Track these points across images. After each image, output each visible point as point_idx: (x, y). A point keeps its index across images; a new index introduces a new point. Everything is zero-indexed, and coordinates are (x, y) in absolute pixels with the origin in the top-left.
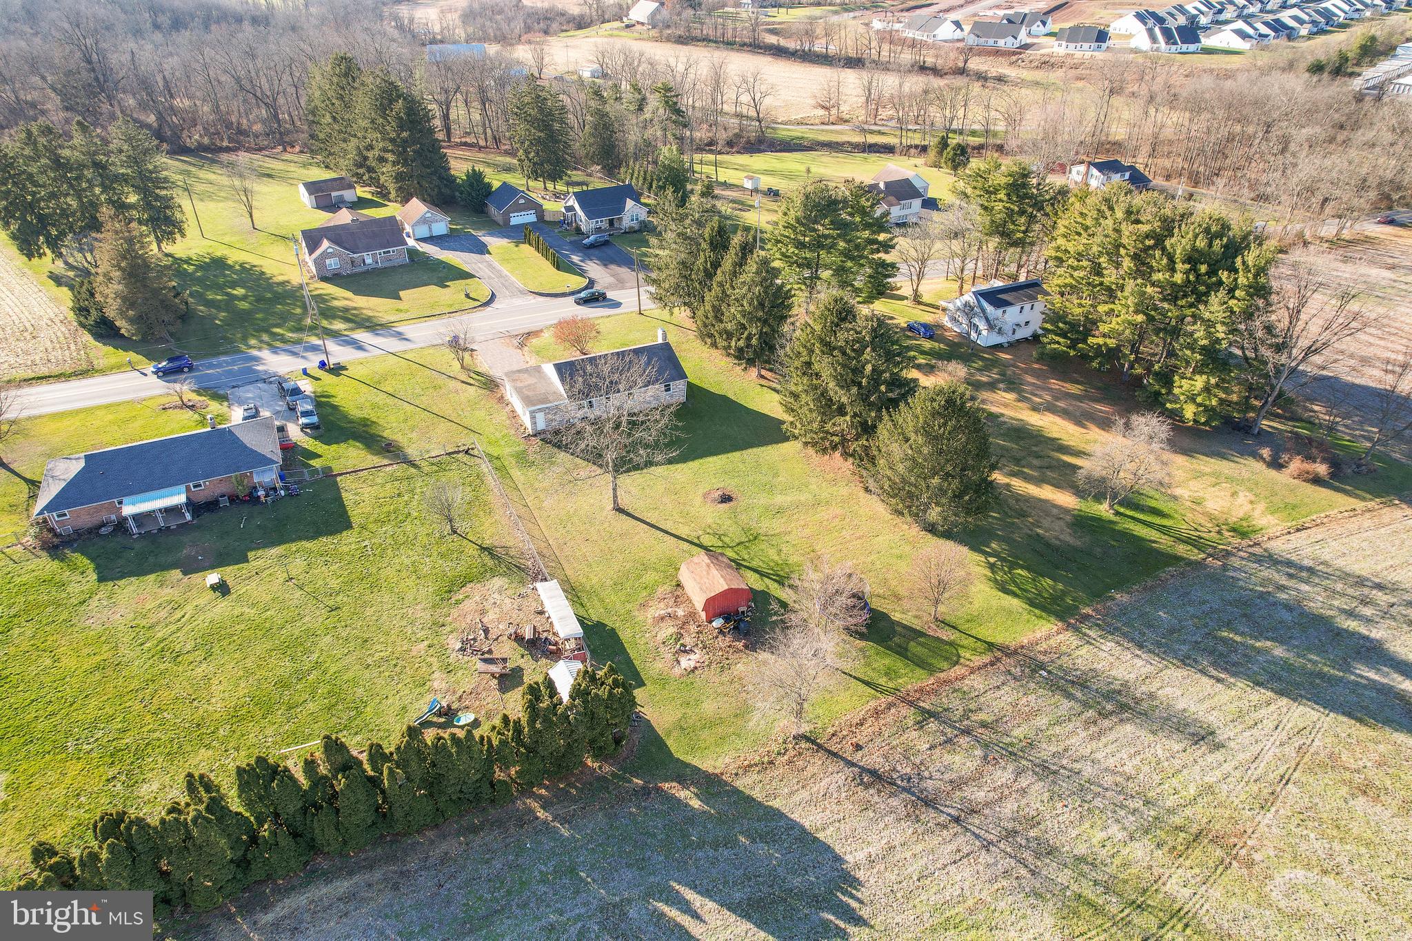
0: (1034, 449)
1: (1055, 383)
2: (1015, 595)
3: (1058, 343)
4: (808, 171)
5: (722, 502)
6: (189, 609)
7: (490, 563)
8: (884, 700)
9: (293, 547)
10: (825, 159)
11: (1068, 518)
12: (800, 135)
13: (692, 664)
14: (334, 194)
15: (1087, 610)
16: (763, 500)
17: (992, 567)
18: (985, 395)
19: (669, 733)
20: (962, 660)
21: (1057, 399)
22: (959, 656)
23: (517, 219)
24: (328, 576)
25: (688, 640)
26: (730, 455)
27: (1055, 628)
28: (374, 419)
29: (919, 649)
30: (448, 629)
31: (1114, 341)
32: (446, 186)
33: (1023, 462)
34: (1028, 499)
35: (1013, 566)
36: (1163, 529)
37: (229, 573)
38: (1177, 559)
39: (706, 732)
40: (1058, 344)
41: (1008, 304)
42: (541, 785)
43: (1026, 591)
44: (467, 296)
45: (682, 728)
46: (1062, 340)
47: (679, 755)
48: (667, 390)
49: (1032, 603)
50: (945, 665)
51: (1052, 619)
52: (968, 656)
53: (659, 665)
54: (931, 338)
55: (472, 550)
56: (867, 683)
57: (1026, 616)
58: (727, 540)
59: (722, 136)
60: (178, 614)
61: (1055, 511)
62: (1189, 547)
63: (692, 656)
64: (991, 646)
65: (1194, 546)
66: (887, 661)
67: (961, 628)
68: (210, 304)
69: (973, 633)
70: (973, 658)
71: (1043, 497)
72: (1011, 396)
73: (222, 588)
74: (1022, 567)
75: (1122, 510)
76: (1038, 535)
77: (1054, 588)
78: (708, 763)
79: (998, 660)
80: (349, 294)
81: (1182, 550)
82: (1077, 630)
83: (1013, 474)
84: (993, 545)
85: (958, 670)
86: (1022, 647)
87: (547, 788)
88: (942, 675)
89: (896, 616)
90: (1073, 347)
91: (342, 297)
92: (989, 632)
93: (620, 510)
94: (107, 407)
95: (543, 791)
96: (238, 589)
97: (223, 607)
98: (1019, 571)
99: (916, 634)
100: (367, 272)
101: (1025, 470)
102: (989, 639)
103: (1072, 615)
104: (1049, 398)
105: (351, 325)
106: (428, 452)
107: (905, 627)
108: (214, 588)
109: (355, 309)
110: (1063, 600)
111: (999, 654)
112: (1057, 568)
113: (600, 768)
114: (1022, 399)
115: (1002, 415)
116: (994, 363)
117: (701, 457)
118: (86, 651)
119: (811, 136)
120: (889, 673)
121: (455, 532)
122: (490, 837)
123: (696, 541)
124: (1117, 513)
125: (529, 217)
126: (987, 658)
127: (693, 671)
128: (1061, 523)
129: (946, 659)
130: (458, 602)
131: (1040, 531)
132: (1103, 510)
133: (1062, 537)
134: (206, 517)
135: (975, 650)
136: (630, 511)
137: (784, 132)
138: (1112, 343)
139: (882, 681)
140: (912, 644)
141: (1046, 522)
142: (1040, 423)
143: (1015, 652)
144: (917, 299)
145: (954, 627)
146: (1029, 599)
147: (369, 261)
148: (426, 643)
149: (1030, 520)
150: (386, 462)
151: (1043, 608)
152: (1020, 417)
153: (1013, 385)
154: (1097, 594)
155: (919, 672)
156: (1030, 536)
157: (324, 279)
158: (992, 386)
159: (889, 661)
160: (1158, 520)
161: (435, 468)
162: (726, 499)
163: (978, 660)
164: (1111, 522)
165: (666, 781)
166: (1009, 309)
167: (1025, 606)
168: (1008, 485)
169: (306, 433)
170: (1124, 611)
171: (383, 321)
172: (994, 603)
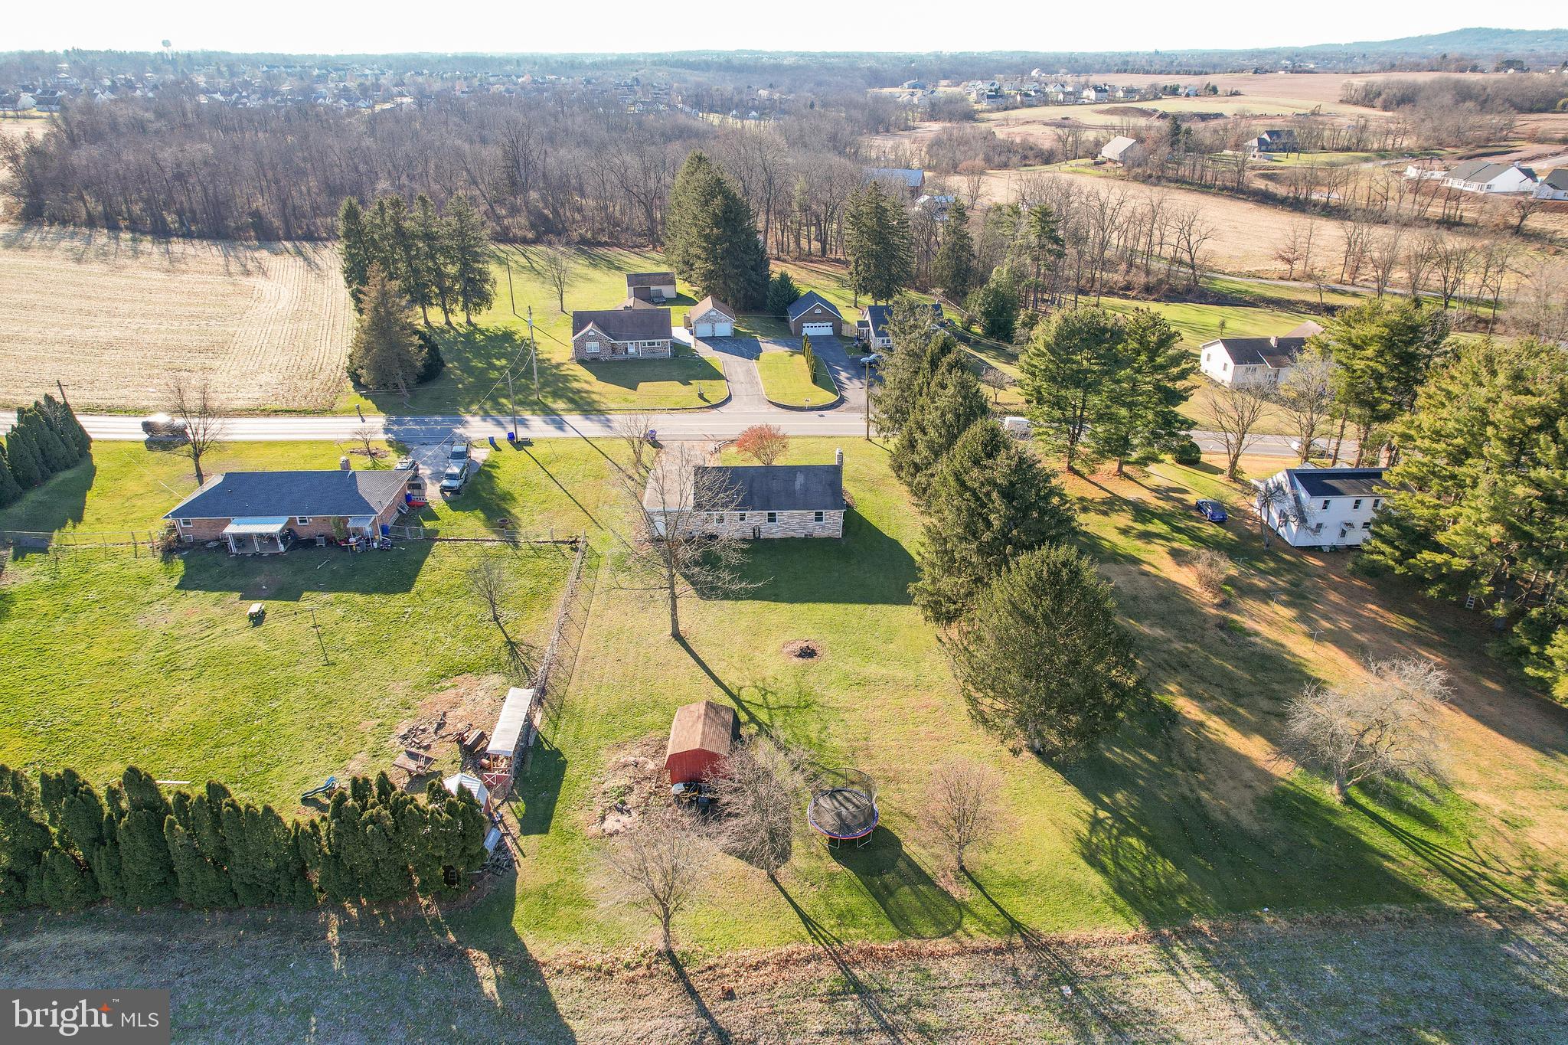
0: (1276, 686)
1: (1372, 609)
2: (1103, 870)
3: (1383, 553)
4: (1223, 325)
5: (800, 656)
6: (220, 629)
7: (505, 657)
8: (810, 947)
9: (345, 596)
10: (1260, 317)
11: (1263, 789)
12: (1244, 288)
13: (618, 826)
14: (653, 288)
15: (1204, 925)
16: (853, 665)
17: (1095, 823)
18: (1250, 604)
19: (524, 897)
20: (959, 933)
21: (1358, 629)
22: (959, 925)
23: (810, 330)
24: (352, 631)
25: (632, 799)
26: (850, 607)
27: (1132, 933)
28: (516, 495)
29: (912, 899)
30: (410, 712)
31: (1465, 562)
32: (754, 289)
33: (1245, 700)
34: (1217, 749)
35: (1129, 829)
36: (1417, 846)
37: (273, 606)
38: (1418, 895)
39: (569, 909)
40: (1385, 555)
41: (1336, 492)
42: (357, 903)
43: (1123, 869)
44: (701, 396)
45: (545, 896)
46: (1388, 550)
47: (518, 926)
48: (817, 520)
49: (1120, 889)
50: (930, 931)
51: (1137, 920)
52: (972, 929)
53: (580, 816)
54: (1221, 522)
55: (498, 639)
56: (805, 919)
57: (1098, 903)
58: (771, 698)
59: (1141, 279)
60: (208, 632)
61: (1248, 775)
62: (1453, 886)
63: (624, 818)
64: (1015, 926)
65: (1464, 887)
66: (854, 900)
67: (988, 890)
68: (468, 370)
69: (1003, 902)
70: (976, 935)
71: (1242, 751)
72: (1287, 613)
73: (257, 619)
74: (1140, 836)
75: (1363, 800)
76: (1198, 800)
77: (1169, 878)
78: (539, 945)
79: (1011, 949)
80: (592, 378)
81: (1435, 885)
82: (1165, 945)
83: (1219, 712)
84: (1119, 796)
85: (944, 944)
86: (1061, 943)
87: (360, 909)
88: (915, 943)
89: (911, 848)
90: (1400, 562)
91: (585, 380)
92: (1021, 907)
93: (677, 636)
94: (312, 443)
95: (354, 912)
96: (270, 623)
97: (247, 636)
98: (1134, 841)
99: (919, 876)
100: (626, 361)
101: (1241, 711)
102: (1019, 918)
103: (1172, 924)
104: (1345, 625)
105: (571, 406)
106: (538, 536)
107: (911, 864)
108: (252, 617)
109: (587, 392)
110: (1173, 897)
111: (1018, 940)
112: (1196, 852)
113: (428, 906)
114: (1303, 618)
115: (1257, 634)
116: (1291, 567)
117: (815, 601)
118: (116, 645)
119: (1258, 291)
120: (846, 917)
121: (496, 619)
122: (265, 942)
123: (735, 692)
124: (1349, 801)
125: (825, 330)
126: (995, 941)
127: (611, 835)
128: (1248, 794)
129: (938, 923)
130: (442, 689)
131: (1204, 795)
132: (1329, 793)
133: (1234, 812)
134: (299, 552)
135: (988, 924)
136: (690, 642)
137: (1223, 284)
138: (1459, 564)
139: (828, 923)
140: (906, 889)
141: (1221, 787)
142: (1310, 656)
143: (1045, 947)
144: (1235, 475)
145: (980, 887)
146: (1120, 881)
147: (632, 350)
148: (379, 721)
149: (1201, 777)
150: (494, 537)
151: (1134, 901)
152: (1284, 641)
153: (1299, 599)
154: (1236, 906)
155: (889, 929)
156: (1184, 798)
157: (582, 362)
158: (1265, 596)
159: (856, 900)
160: (1418, 831)
161: (532, 552)
162: (807, 653)
163: (981, 940)
164: (1331, 811)
165: (479, 948)
166: (1335, 501)
167: (1106, 888)
168: (1202, 724)
169: (444, 496)
170: (1264, 943)
171: (603, 407)
172: (1063, 872)
